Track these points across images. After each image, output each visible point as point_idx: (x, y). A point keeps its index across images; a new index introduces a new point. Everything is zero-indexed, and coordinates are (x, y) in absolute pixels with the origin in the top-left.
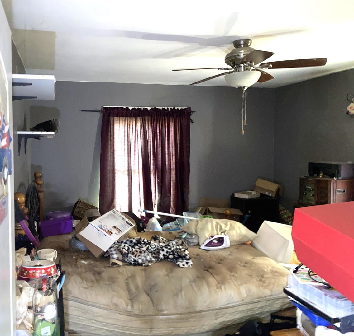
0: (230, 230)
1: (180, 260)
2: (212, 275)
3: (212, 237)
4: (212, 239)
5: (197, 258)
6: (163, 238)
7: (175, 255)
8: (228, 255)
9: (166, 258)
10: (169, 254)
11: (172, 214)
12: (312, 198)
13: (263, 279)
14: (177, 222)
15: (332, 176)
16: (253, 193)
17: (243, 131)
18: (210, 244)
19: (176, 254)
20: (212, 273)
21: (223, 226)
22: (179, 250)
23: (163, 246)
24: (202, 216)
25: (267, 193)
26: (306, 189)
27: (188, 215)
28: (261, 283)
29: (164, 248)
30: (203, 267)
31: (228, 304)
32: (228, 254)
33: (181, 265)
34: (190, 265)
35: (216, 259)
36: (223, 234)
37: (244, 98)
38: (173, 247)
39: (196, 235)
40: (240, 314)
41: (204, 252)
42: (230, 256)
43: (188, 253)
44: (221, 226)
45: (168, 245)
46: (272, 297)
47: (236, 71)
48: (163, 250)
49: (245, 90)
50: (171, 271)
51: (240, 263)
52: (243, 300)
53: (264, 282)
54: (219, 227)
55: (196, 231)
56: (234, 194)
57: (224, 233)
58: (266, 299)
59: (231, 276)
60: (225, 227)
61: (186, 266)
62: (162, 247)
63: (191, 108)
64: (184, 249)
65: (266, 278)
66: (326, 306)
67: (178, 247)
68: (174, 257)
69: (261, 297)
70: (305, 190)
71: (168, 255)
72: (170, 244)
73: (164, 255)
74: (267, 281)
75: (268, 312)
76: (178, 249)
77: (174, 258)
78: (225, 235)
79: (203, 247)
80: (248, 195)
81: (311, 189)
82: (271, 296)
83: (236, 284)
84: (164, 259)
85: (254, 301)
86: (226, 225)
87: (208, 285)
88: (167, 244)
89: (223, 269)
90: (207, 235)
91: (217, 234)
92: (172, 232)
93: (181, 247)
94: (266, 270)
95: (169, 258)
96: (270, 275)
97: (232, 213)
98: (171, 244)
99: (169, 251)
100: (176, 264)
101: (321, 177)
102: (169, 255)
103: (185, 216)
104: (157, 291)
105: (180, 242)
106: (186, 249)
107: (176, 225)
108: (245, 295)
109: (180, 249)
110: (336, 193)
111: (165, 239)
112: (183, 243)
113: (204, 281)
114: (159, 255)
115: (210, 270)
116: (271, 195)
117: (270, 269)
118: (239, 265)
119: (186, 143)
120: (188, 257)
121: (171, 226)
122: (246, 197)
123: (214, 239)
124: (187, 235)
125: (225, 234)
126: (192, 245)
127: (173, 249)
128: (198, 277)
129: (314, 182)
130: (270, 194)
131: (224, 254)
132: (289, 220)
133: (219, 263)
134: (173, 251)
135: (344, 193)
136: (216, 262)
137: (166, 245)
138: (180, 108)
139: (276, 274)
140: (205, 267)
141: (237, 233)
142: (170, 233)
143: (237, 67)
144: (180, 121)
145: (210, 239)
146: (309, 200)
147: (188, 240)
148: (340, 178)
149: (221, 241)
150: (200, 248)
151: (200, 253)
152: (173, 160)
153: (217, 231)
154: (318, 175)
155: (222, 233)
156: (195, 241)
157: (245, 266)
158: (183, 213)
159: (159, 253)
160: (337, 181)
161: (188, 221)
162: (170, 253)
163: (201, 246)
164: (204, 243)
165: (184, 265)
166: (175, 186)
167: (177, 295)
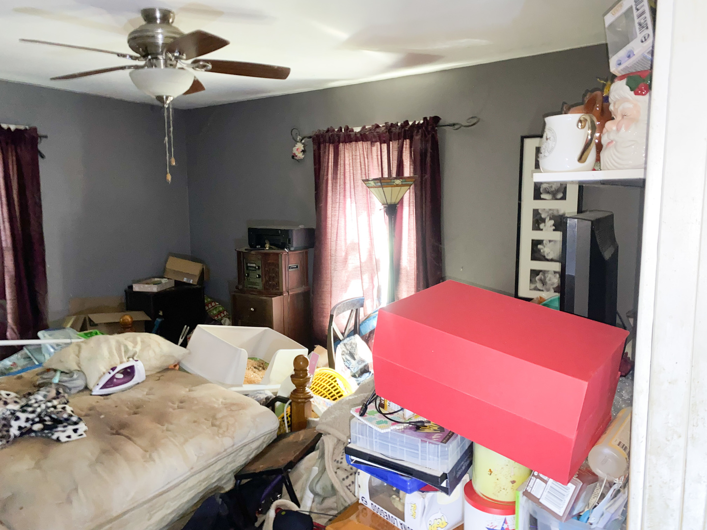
0: (142, 350)
1: (60, 429)
2: (130, 439)
3: (113, 369)
4: (113, 373)
5: (91, 415)
6: (8, 392)
7: (45, 421)
8: (147, 394)
9: (25, 432)
10: (31, 422)
11: (12, 339)
12: (259, 281)
13: (218, 423)
14: (26, 353)
15: (282, 247)
16: (164, 281)
17: (169, 177)
18: (110, 383)
19: (47, 418)
20: (130, 436)
21: (130, 346)
22: (52, 409)
23: (15, 411)
24: (79, 333)
25: (185, 280)
26: (248, 267)
27: (50, 335)
28: (215, 428)
29: (19, 414)
30: (109, 429)
31: (169, 483)
32: (145, 393)
33: (63, 438)
34: (83, 433)
35: (128, 407)
36: (131, 359)
37: (168, 117)
38: (39, 406)
39: (80, 371)
40: (189, 493)
41: (101, 399)
42: (151, 397)
43: (72, 409)
44: (126, 346)
45: (27, 405)
46: (235, 447)
47: (151, 65)
48: (17, 419)
49: (168, 102)
50: (44, 454)
51: (170, 404)
52: (192, 468)
53: (219, 427)
54: (123, 349)
55: (78, 364)
56: (131, 287)
57: (133, 358)
58: (226, 454)
59: (163, 431)
60: (134, 347)
61: (74, 436)
62: (13, 413)
63: (38, 130)
64: (63, 404)
65: (221, 418)
66: (424, 459)
67: (49, 404)
68: (44, 425)
69: (219, 454)
70: (247, 269)
71: (28, 425)
72: (30, 403)
73: (20, 428)
74: (224, 424)
75: (229, 473)
76: (49, 408)
77: (46, 427)
78: (136, 361)
79: (97, 391)
80: (156, 286)
81: (255, 267)
82: (233, 445)
83: (177, 444)
84: (22, 435)
85: (209, 463)
86: (135, 343)
87: (127, 459)
88: (23, 404)
89: (146, 423)
90: (103, 367)
91: (121, 363)
92: (23, 374)
93: (55, 402)
94: (216, 406)
95: (34, 431)
96: (225, 412)
97: (135, 319)
98: (33, 401)
99: (31, 416)
100: (53, 439)
101: (267, 248)
102: (32, 424)
103: (45, 339)
104: (21, 508)
105: (53, 393)
106: (66, 404)
107: (24, 358)
108: (195, 458)
109: (55, 407)
110: (288, 271)
111: (13, 394)
112: (58, 393)
113: (118, 455)
114: (8, 431)
115: (122, 431)
116: (191, 282)
117: (222, 402)
118: (172, 407)
119: (34, 197)
120: (74, 419)
121: (14, 363)
122: (154, 289)
123: (118, 372)
124: (61, 376)
125: (135, 358)
126: (73, 391)
127: (39, 410)
128: (104, 452)
129: (260, 257)
130: (190, 280)
131: (139, 395)
132: (220, 317)
133: (135, 413)
134: (39, 416)
135: (297, 269)
136: (129, 414)
137: (22, 407)
138: (13, 128)
139: (234, 408)
140: (112, 428)
141: (155, 352)
142: (20, 378)
143: (152, 58)
144: (16, 152)
145: (110, 373)
146: (254, 284)
147: (64, 384)
148: (292, 249)
149: (129, 372)
150: (91, 395)
151: (94, 404)
152: (5, 232)
153: (120, 357)
154: (263, 246)
155: (128, 358)
156: (80, 383)
157: (182, 408)
158: (40, 334)
159: (8, 426)
160: (289, 253)
161: (54, 348)
162: (33, 420)
163: (93, 390)
164: (100, 384)
165: (69, 437)
166: (15, 284)
167: (69, 501)
